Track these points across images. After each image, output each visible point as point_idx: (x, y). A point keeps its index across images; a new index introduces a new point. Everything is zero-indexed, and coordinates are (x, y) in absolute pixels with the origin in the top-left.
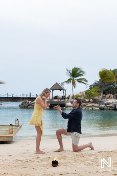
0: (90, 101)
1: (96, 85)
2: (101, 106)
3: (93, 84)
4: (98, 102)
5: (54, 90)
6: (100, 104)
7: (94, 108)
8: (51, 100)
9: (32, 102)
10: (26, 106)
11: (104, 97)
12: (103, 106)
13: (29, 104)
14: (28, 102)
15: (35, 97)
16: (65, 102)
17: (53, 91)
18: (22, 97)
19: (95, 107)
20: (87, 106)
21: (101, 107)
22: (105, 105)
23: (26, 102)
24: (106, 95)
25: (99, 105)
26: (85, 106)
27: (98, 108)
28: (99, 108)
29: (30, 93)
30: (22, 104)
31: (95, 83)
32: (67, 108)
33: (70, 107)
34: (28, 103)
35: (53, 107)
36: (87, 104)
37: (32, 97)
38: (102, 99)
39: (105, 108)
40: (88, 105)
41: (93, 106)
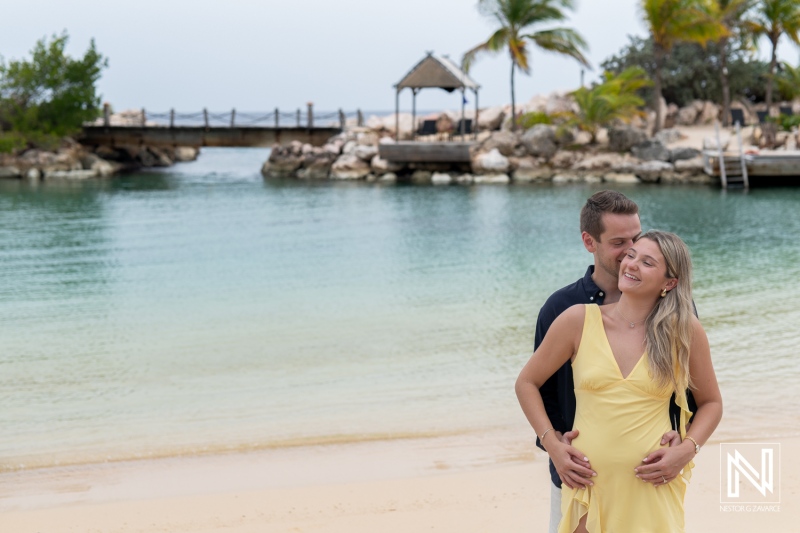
0: (593, 142)
1: (633, 58)
2: (646, 166)
3: (619, 56)
4: (637, 145)
5: (420, 88)
6: (643, 158)
7: (610, 177)
8: (410, 137)
9: (317, 150)
10: (290, 168)
11: (672, 120)
12: (656, 165)
13: (303, 158)
14: (296, 149)
15: (335, 123)
16: (472, 149)
17: (415, 94)
18: (271, 124)
19: (619, 171)
20: (577, 165)
21: (648, 173)
22: (669, 161)
23: (290, 151)
24: (681, 105)
25: (635, 160)
26: (566, 165)
27: (631, 179)
28: (638, 176)
29: (310, 106)
30: (272, 160)
31: (633, 50)
32: (478, 179)
33: (494, 171)
34: (300, 153)
35: (412, 171)
36: (579, 155)
37: (317, 124)
38: (655, 131)
39: (668, 176)
40: (582, 160)
41: (607, 165)
